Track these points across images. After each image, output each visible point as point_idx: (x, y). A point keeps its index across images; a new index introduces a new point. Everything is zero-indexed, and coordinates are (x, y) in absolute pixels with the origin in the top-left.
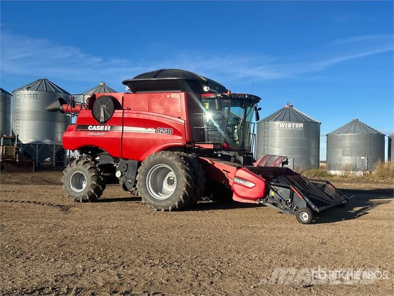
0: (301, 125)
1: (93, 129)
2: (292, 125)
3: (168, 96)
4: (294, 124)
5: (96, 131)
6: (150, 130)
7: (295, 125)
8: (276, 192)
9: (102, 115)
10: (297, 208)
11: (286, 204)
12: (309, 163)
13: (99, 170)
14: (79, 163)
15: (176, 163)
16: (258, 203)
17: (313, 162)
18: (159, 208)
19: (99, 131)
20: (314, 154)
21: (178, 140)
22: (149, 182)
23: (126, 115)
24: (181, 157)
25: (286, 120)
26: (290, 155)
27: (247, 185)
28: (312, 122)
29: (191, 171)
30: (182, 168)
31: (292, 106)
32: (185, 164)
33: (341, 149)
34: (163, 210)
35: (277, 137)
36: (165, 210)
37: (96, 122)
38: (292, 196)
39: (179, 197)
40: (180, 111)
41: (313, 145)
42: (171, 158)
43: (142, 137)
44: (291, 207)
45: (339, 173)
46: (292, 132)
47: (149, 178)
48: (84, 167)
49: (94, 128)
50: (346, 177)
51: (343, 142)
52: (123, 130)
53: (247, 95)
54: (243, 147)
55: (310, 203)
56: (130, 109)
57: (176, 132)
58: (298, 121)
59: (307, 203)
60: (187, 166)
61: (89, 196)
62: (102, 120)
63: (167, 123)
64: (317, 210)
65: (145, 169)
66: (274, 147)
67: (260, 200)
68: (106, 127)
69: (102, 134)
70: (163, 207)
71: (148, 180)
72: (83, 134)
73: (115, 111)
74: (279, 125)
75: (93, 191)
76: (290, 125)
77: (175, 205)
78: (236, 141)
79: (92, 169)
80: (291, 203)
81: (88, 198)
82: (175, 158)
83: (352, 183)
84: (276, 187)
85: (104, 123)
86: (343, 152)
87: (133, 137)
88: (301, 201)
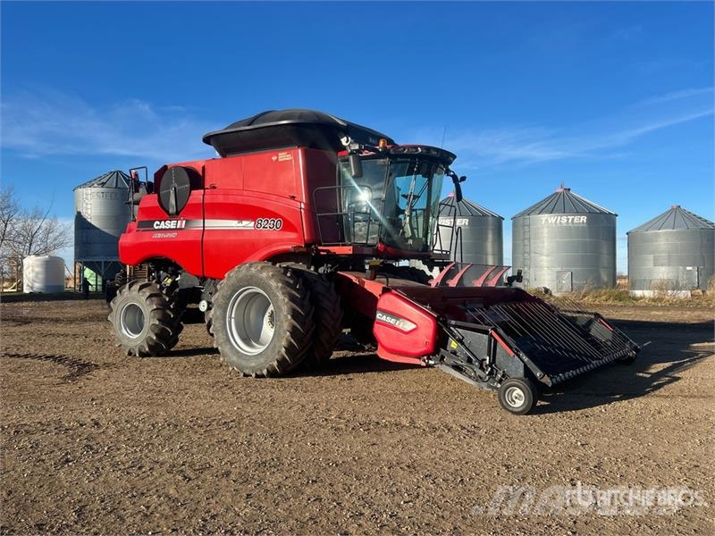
0: (584, 219)
1: (160, 227)
2: (568, 219)
3: (274, 158)
4: (570, 218)
5: (165, 229)
6: (245, 223)
7: (573, 219)
8: (460, 341)
9: (173, 201)
10: (503, 376)
11: (481, 368)
12: (598, 279)
13: (167, 299)
14: (133, 288)
15: (273, 283)
16: (424, 364)
17: (605, 277)
18: (247, 372)
19: (170, 229)
20: (605, 264)
21: (289, 241)
22: (233, 320)
23: (208, 199)
24: (285, 273)
25: (558, 212)
26: (567, 266)
27: (400, 327)
28: (602, 213)
29: (303, 299)
30: (283, 294)
31: (569, 190)
32: (292, 286)
33: (652, 255)
34: (254, 375)
35: (545, 240)
36: (257, 376)
37: (165, 214)
38: (493, 352)
39: (279, 352)
40: (295, 185)
41: (605, 250)
42: (264, 275)
43: (232, 237)
44: (491, 373)
45: (648, 293)
46: (568, 230)
47: (232, 313)
48: (141, 294)
49: (163, 225)
50: (660, 300)
51: (655, 243)
52: (204, 227)
53: (421, 147)
54: (427, 251)
55: (532, 366)
56: (214, 188)
57: (288, 226)
58: (578, 213)
59: (525, 366)
60: (297, 290)
61: (150, 346)
62: (172, 210)
63: (272, 209)
64: (547, 380)
65: (223, 296)
66: (542, 254)
67: (429, 359)
68: (179, 222)
69: (173, 235)
70: (253, 369)
71: (230, 317)
72: (146, 237)
73: (193, 192)
74: (547, 220)
75: (155, 338)
76: (564, 219)
77: (272, 366)
78: (407, 240)
79: (153, 298)
80: (490, 365)
81: (147, 349)
82: (271, 273)
83: (669, 310)
84: (460, 330)
85: (176, 215)
86: (655, 259)
87: (219, 237)
88: (513, 362)
